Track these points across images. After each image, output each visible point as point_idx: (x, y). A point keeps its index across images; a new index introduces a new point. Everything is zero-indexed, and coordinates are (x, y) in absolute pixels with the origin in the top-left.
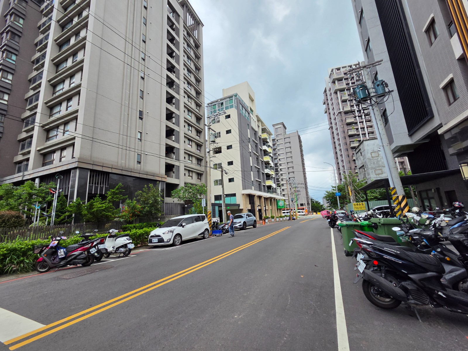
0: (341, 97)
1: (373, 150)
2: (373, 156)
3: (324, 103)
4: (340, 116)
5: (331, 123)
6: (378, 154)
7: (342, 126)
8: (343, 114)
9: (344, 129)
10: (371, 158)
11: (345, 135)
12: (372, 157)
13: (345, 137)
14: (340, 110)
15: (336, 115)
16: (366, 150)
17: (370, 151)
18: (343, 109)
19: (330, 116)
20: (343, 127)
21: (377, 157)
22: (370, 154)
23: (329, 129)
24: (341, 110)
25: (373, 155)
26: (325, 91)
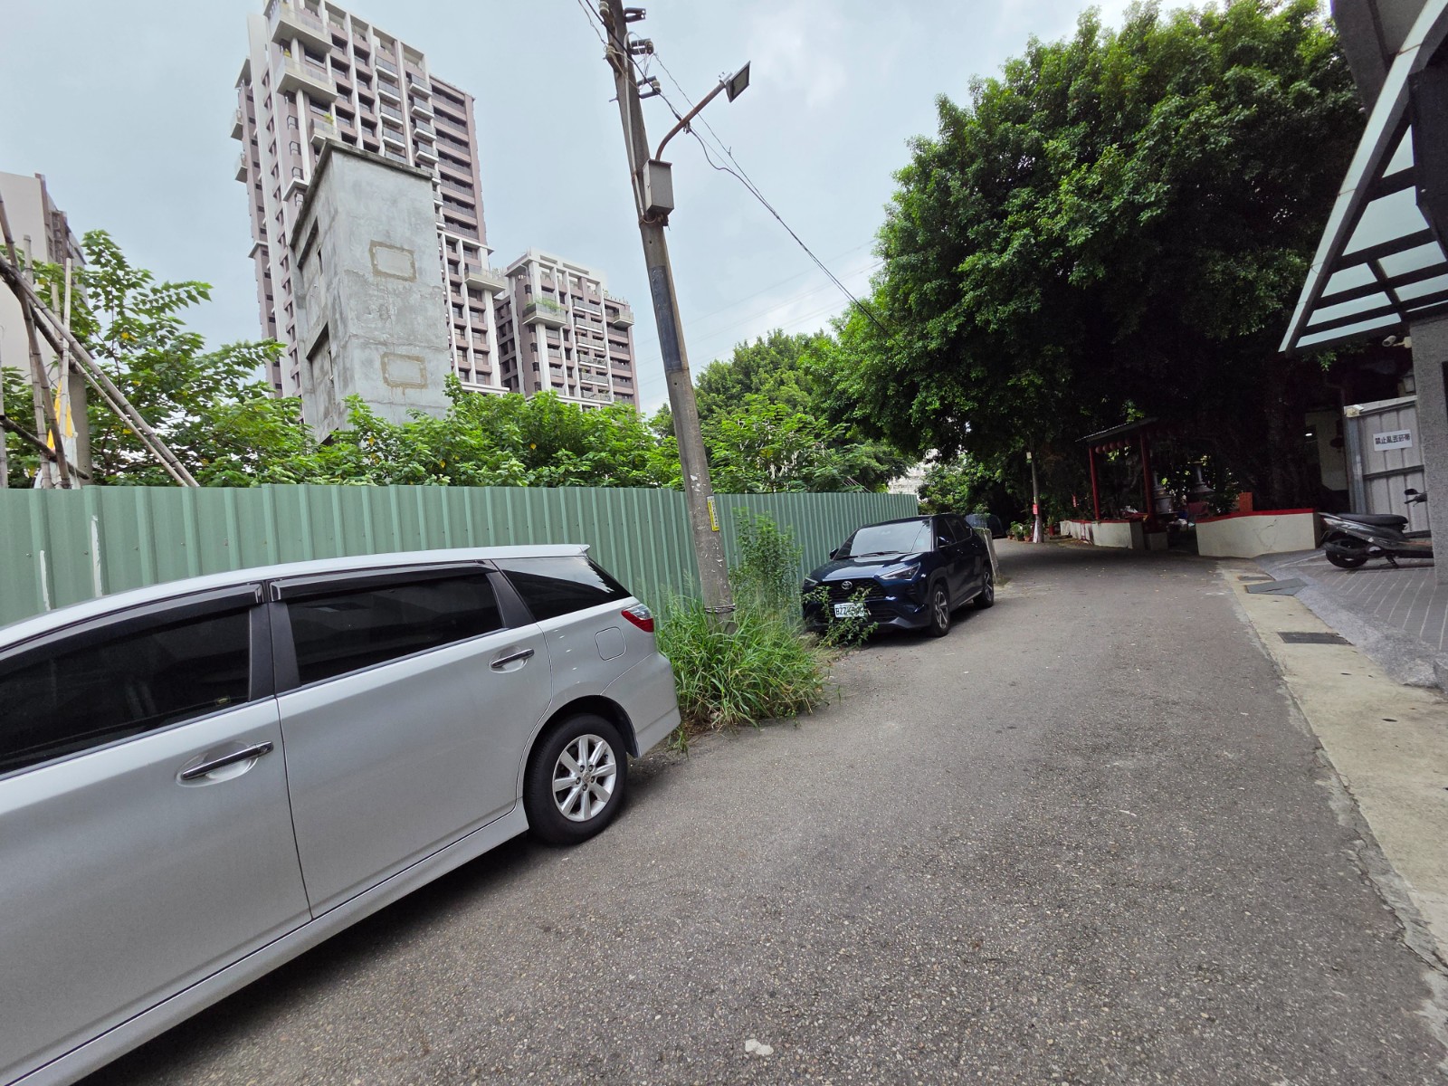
0: (312, 127)
1: (388, 234)
2: (381, 268)
3: (238, 133)
4: (301, 204)
6: (413, 265)
10: (371, 278)
12: (377, 273)
14: (302, 177)
15: (282, 194)
17: (367, 233)
19: (259, 198)
21: (405, 279)
22: (367, 249)
23: (252, 256)
24: (307, 179)
25: (385, 260)
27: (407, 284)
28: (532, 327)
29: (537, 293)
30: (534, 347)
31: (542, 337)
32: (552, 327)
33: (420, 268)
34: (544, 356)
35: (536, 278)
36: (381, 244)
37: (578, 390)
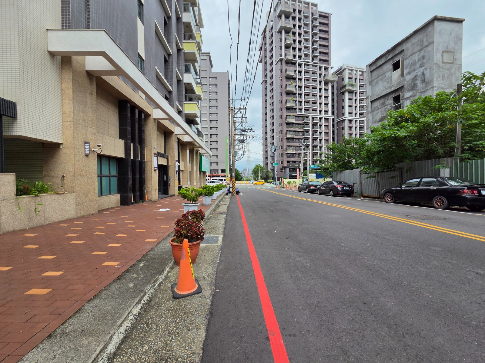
0: (285, 40)
1: (447, 47)
2: (444, 60)
3: (261, 49)
4: (280, 65)
5: (266, 76)
7: (280, 78)
8: (284, 63)
9: (282, 83)
10: (441, 65)
11: (282, 90)
12: (443, 62)
13: (281, 93)
14: (281, 56)
15: (274, 63)
16: (435, 43)
17: (441, 48)
18: (285, 56)
19: (266, 66)
20: (281, 80)
21: (451, 63)
22: (441, 54)
23: (261, 84)
24: (283, 57)
25: (446, 57)
26: (265, 31)
27: (451, 65)
28: (343, 93)
29: (347, 81)
30: (343, 100)
31: (347, 96)
32: (351, 92)
33: (456, 58)
34: (347, 103)
35: (346, 76)
36: (445, 51)
37: (358, 115)
